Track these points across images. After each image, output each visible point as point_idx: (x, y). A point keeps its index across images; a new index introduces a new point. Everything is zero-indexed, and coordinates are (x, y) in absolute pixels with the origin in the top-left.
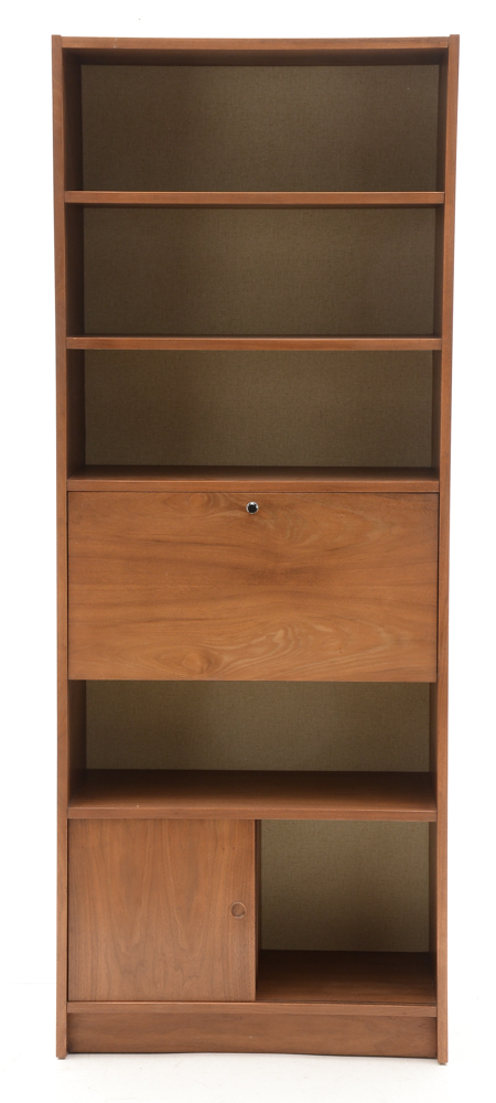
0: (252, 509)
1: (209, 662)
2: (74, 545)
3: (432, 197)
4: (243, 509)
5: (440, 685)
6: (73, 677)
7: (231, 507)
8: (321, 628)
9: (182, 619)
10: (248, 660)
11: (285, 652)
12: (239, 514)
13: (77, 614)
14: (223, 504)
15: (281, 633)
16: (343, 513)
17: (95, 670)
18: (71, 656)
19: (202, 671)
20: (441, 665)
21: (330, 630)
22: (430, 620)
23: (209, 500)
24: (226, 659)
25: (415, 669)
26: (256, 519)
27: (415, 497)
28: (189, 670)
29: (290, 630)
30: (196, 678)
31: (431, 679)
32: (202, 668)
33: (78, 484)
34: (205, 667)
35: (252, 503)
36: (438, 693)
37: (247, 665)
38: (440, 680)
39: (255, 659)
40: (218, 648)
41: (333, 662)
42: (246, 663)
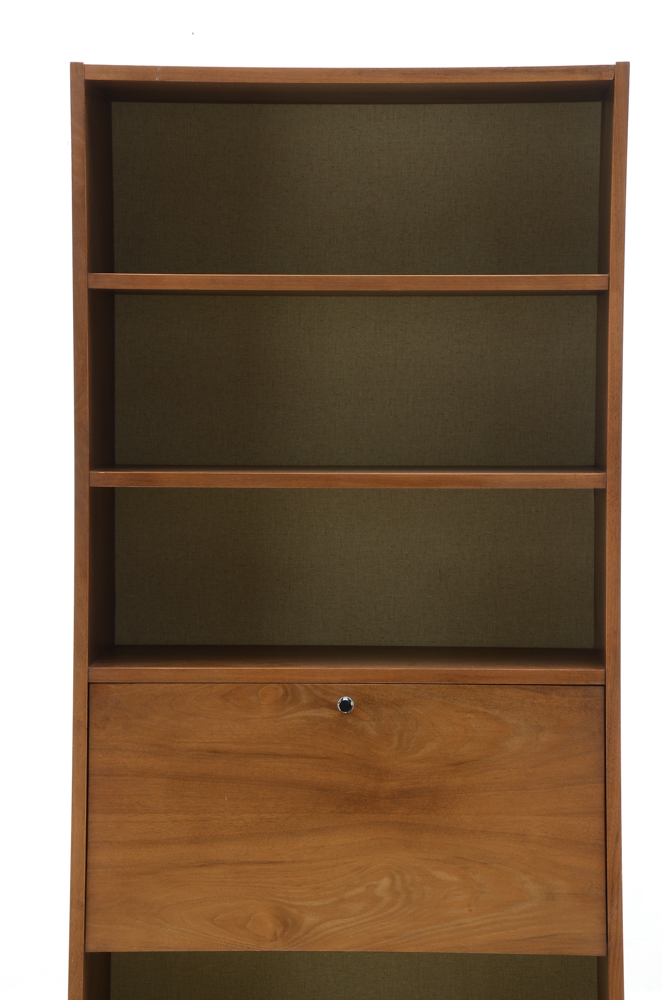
0: (345, 706)
1: (285, 925)
2: (98, 758)
3: (592, 281)
4: (332, 706)
5: (611, 960)
6: (92, 948)
7: (316, 703)
8: (441, 875)
9: (248, 863)
10: (339, 921)
11: (391, 910)
12: (327, 713)
13: (99, 857)
14: (305, 699)
15: (385, 882)
16: (471, 712)
17: (124, 937)
18: (90, 918)
19: (275, 938)
20: (612, 931)
21: (455, 879)
22: (596, 865)
23: (286, 694)
24: (309, 920)
25: (577, 936)
26: (350, 720)
27: (571, 691)
28: (257, 935)
29: (398, 877)
30: (266, 947)
31: (599, 951)
32: (275, 934)
33: (104, 672)
34: (279, 932)
35: (345, 699)
36: (610, 972)
37: (338, 929)
38: (611, 953)
39: (350, 920)
40: (297, 903)
41: (459, 925)
42: (337, 926)
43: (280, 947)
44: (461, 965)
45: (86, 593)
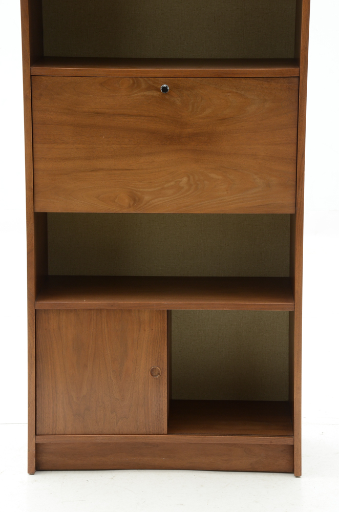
0: (165, 89)
1: (135, 200)
2: (37, 115)
4: (158, 90)
5: (297, 215)
6: (38, 210)
7: (149, 88)
8: (213, 176)
9: (116, 170)
10: (162, 199)
11: (188, 193)
12: (155, 93)
13: (40, 165)
14: (143, 86)
15: (185, 179)
16: (230, 92)
17: (53, 205)
18: (36, 195)
19: (130, 206)
20: (298, 201)
21: (220, 177)
22: (291, 169)
23: (134, 83)
24: (147, 198)
25: (281, 204)
26: (167, 97)
27: (282, 80)
28: (120, 205)
29: (191, 177)
30: (125, 211)
31: (292, 211)
32: (130, 205)
33: (38, 70)
34: (131, 204)
35: (165, 86)
36: (297, 221)
37: (161, 202)
38: (298, 212)
39: (167, 198)
40: (141, 190)
41: (222, 200)
42: (161, 201)
43: (132, 211)
44: (223, 219)
45: (27, 27)
